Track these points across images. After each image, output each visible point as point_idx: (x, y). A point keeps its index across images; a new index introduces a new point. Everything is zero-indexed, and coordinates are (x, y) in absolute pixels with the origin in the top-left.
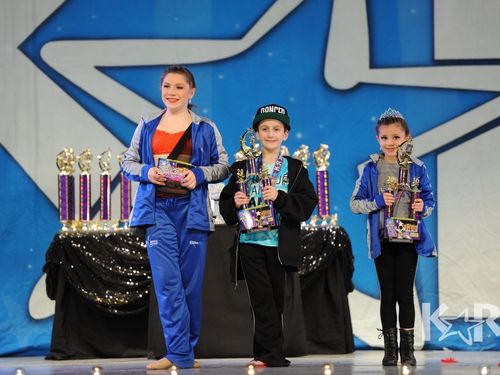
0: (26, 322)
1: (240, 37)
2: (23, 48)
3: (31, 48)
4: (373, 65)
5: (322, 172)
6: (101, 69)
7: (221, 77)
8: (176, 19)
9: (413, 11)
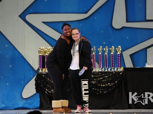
0: (21, 99)
1: (86, 13)
2: (20, 16)
3: (23, 16)
4: (127, 21)
5: (118, 54)
6: (44, 22)
7: (80, 25)
8: (67, 7)
9: (140, 5)
